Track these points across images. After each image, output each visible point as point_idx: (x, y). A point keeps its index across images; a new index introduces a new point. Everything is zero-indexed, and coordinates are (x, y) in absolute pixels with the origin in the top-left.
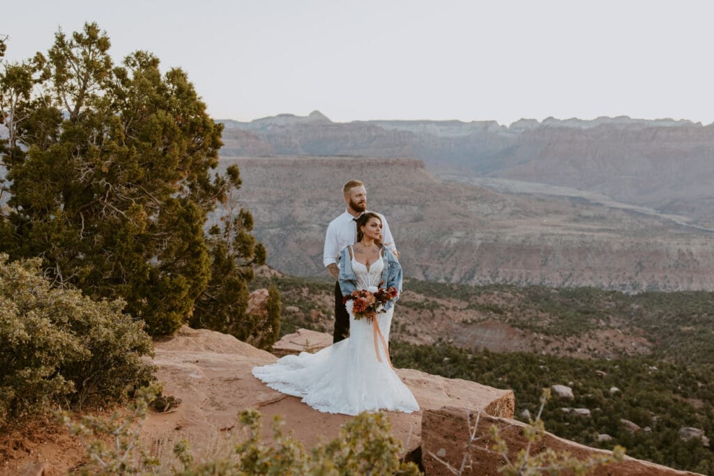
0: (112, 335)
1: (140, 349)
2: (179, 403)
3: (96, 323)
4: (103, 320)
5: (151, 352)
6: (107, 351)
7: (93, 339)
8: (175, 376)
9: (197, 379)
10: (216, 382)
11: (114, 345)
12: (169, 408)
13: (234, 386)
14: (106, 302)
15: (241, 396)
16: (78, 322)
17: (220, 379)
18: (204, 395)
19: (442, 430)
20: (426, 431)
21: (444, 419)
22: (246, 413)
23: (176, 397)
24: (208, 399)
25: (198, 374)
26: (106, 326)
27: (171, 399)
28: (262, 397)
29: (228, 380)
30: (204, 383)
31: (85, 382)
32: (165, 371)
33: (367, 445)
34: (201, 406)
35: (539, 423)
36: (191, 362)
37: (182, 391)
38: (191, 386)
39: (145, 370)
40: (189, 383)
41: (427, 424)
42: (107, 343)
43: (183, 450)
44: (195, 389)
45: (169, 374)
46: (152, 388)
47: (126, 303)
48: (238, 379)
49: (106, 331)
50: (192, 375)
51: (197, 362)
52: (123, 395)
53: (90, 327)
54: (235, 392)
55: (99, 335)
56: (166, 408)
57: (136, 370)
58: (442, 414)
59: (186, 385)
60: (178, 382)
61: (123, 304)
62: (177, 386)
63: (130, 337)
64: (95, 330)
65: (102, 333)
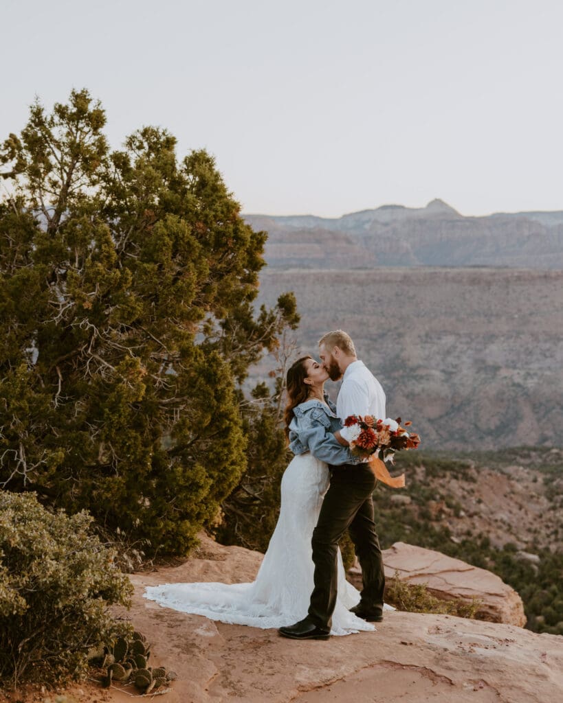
0: (64, 574)
1: (109, 594)
2: (173, 680)
3: (41, 554)
5: (125, 599)
6: (53, 600)
7: (35, 578)
8: (173, 631)
9: (205, 637)
10: (235, 644)
11: (65, 588)
12: (155, 688)
13: (262, 652)
14: (64, 516)
15: (270, 671)
16: (15, 550)
17: (242, 639)
18: (214, 667)
23: (169, 670)
24: (220, 674)
25: (208, 629)
26: (57, 557)
27: (160, 672)
28: (305, 676)
29: (255, 642)
30: (216, 645)
32: (159, 621)
34: (207, 687)
37: (180, 659)
38: (196, 650)
40: (193, 645)
42: (55, 585)
44: (201, 656)
45: (164, 628)
48: (269, 641)
49: (52, 565)
50: (200, 631)
52: (80, 667)
53: (32, 558)
54: (262, 664)
55: (44, 572)
56: (151, 688)
57: (98, 630)
59: (189, 647)
60: (176, 643)
61: (87, 521)
62: (174, 649)
63: (90, 577)
64: (39, 564)
65: (48, 569)
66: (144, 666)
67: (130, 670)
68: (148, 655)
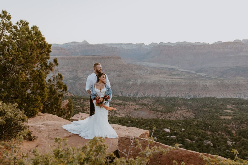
0: (13, 116)
1: (23, 120)
2: (37, 138)
3: (7, 112)
4: (10, 111)
5: (27, 121)
6: (11, 121)
7: (6, 117)
8: (36, 129)
9: (44, 130)
10: (50, 130)
11: (13, 119)
12: (34, 140)
13: (56, 131)
14: (11, 105)
15: (58, 135)
16: (1, 112)
17: (51, 129)
18: (46, 135)
19: (125, 143)
20: (120, 144)
21: (126, 139)
22: (56, 139)
23: (36, 136)
25: (44, 128)
26: (11, 112)
27: (34, 137)
28: (66, 135)
29: (54, 130)
30: (46, 131)
31: (3, 132)
32: (32, 127)
33: (96, 147)
34: (45, 139)
35: (152, 138)
36: (41, 124)
37: (38, 134)
39: (25, 127)
40: (41, 131)
41: (120, 141)
42: (11, 118)
43: (36, 152)
44: (43, 133)
45: (34, 129)
46: (25, 132)
47: (18, 105)
48: (57, 129)
49: (10, 114)
50: (42, 129)
51: (44, 124)
52: (17, 136)
53: (5, 113)
54: (56, 134)
55: (8, 116)
56: (33, 140)
57: (22, 127)
58: (125, 138)
59: (40, 132)
60: (37, 131)
61: (17, 105)
62: (37, 132)
63: (19, 116)
64: (7, 114)
65: (9, 115)
66: (31, 135)
67: (28, 136)
68: (31, 134)
